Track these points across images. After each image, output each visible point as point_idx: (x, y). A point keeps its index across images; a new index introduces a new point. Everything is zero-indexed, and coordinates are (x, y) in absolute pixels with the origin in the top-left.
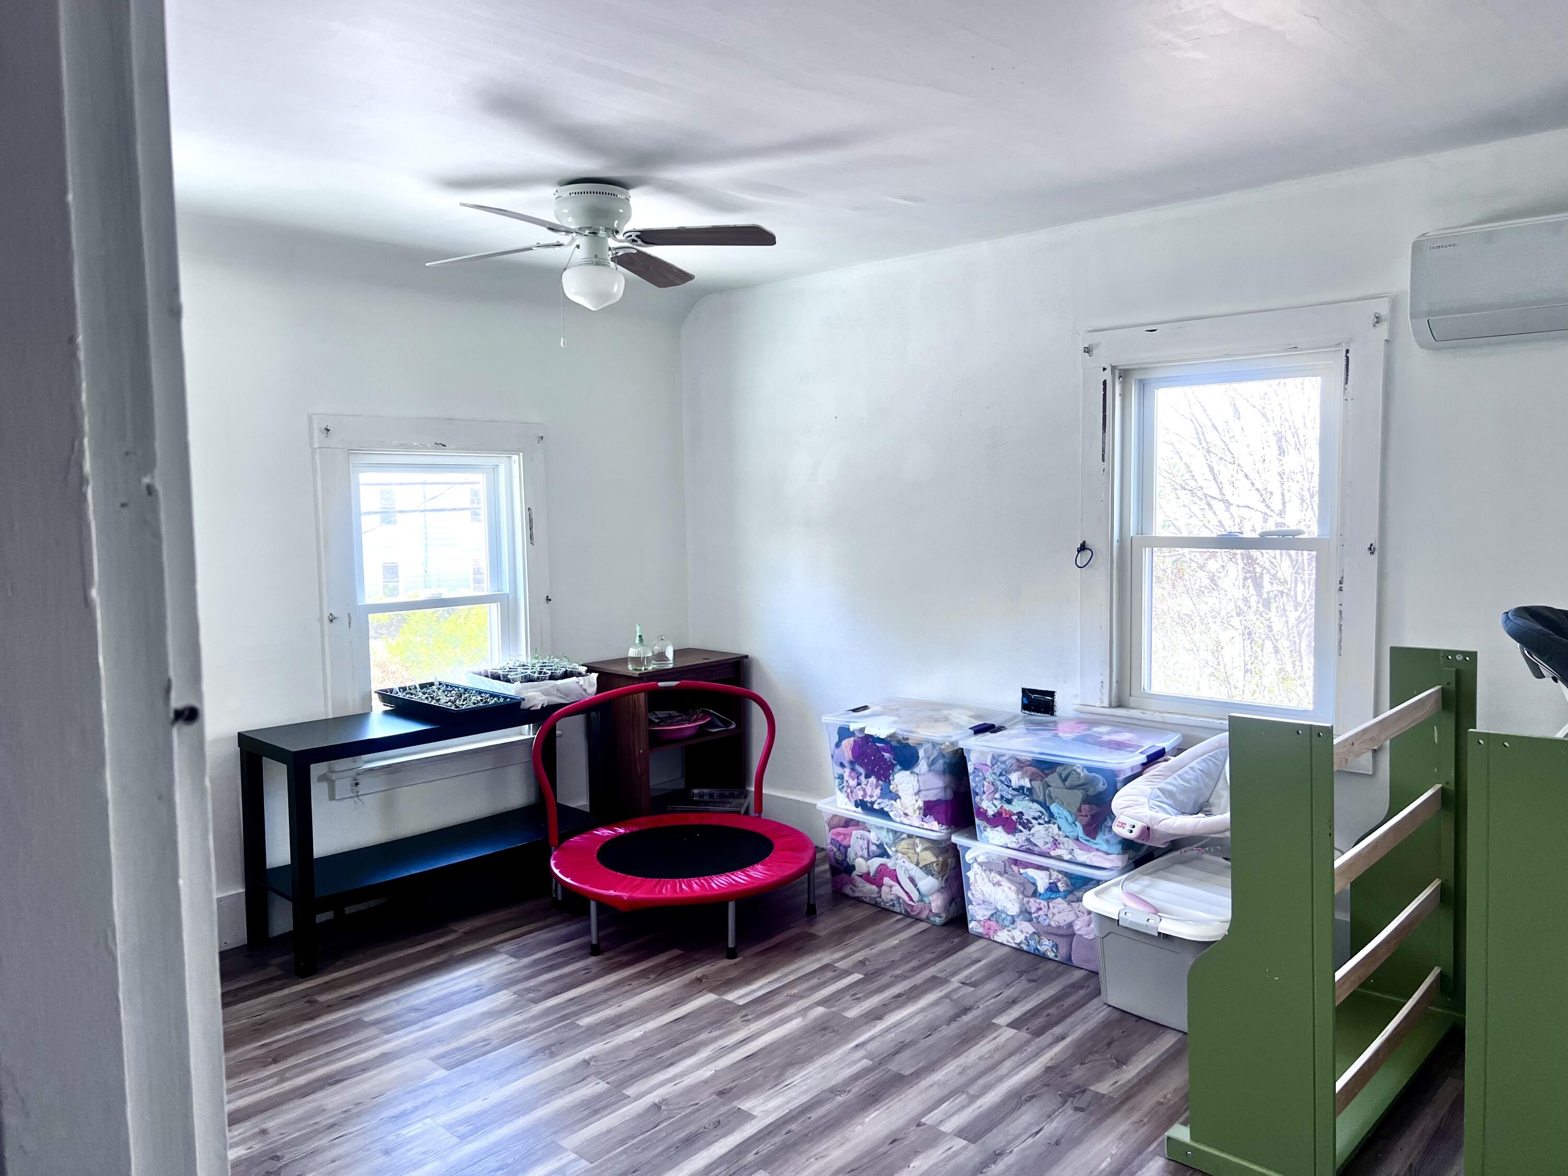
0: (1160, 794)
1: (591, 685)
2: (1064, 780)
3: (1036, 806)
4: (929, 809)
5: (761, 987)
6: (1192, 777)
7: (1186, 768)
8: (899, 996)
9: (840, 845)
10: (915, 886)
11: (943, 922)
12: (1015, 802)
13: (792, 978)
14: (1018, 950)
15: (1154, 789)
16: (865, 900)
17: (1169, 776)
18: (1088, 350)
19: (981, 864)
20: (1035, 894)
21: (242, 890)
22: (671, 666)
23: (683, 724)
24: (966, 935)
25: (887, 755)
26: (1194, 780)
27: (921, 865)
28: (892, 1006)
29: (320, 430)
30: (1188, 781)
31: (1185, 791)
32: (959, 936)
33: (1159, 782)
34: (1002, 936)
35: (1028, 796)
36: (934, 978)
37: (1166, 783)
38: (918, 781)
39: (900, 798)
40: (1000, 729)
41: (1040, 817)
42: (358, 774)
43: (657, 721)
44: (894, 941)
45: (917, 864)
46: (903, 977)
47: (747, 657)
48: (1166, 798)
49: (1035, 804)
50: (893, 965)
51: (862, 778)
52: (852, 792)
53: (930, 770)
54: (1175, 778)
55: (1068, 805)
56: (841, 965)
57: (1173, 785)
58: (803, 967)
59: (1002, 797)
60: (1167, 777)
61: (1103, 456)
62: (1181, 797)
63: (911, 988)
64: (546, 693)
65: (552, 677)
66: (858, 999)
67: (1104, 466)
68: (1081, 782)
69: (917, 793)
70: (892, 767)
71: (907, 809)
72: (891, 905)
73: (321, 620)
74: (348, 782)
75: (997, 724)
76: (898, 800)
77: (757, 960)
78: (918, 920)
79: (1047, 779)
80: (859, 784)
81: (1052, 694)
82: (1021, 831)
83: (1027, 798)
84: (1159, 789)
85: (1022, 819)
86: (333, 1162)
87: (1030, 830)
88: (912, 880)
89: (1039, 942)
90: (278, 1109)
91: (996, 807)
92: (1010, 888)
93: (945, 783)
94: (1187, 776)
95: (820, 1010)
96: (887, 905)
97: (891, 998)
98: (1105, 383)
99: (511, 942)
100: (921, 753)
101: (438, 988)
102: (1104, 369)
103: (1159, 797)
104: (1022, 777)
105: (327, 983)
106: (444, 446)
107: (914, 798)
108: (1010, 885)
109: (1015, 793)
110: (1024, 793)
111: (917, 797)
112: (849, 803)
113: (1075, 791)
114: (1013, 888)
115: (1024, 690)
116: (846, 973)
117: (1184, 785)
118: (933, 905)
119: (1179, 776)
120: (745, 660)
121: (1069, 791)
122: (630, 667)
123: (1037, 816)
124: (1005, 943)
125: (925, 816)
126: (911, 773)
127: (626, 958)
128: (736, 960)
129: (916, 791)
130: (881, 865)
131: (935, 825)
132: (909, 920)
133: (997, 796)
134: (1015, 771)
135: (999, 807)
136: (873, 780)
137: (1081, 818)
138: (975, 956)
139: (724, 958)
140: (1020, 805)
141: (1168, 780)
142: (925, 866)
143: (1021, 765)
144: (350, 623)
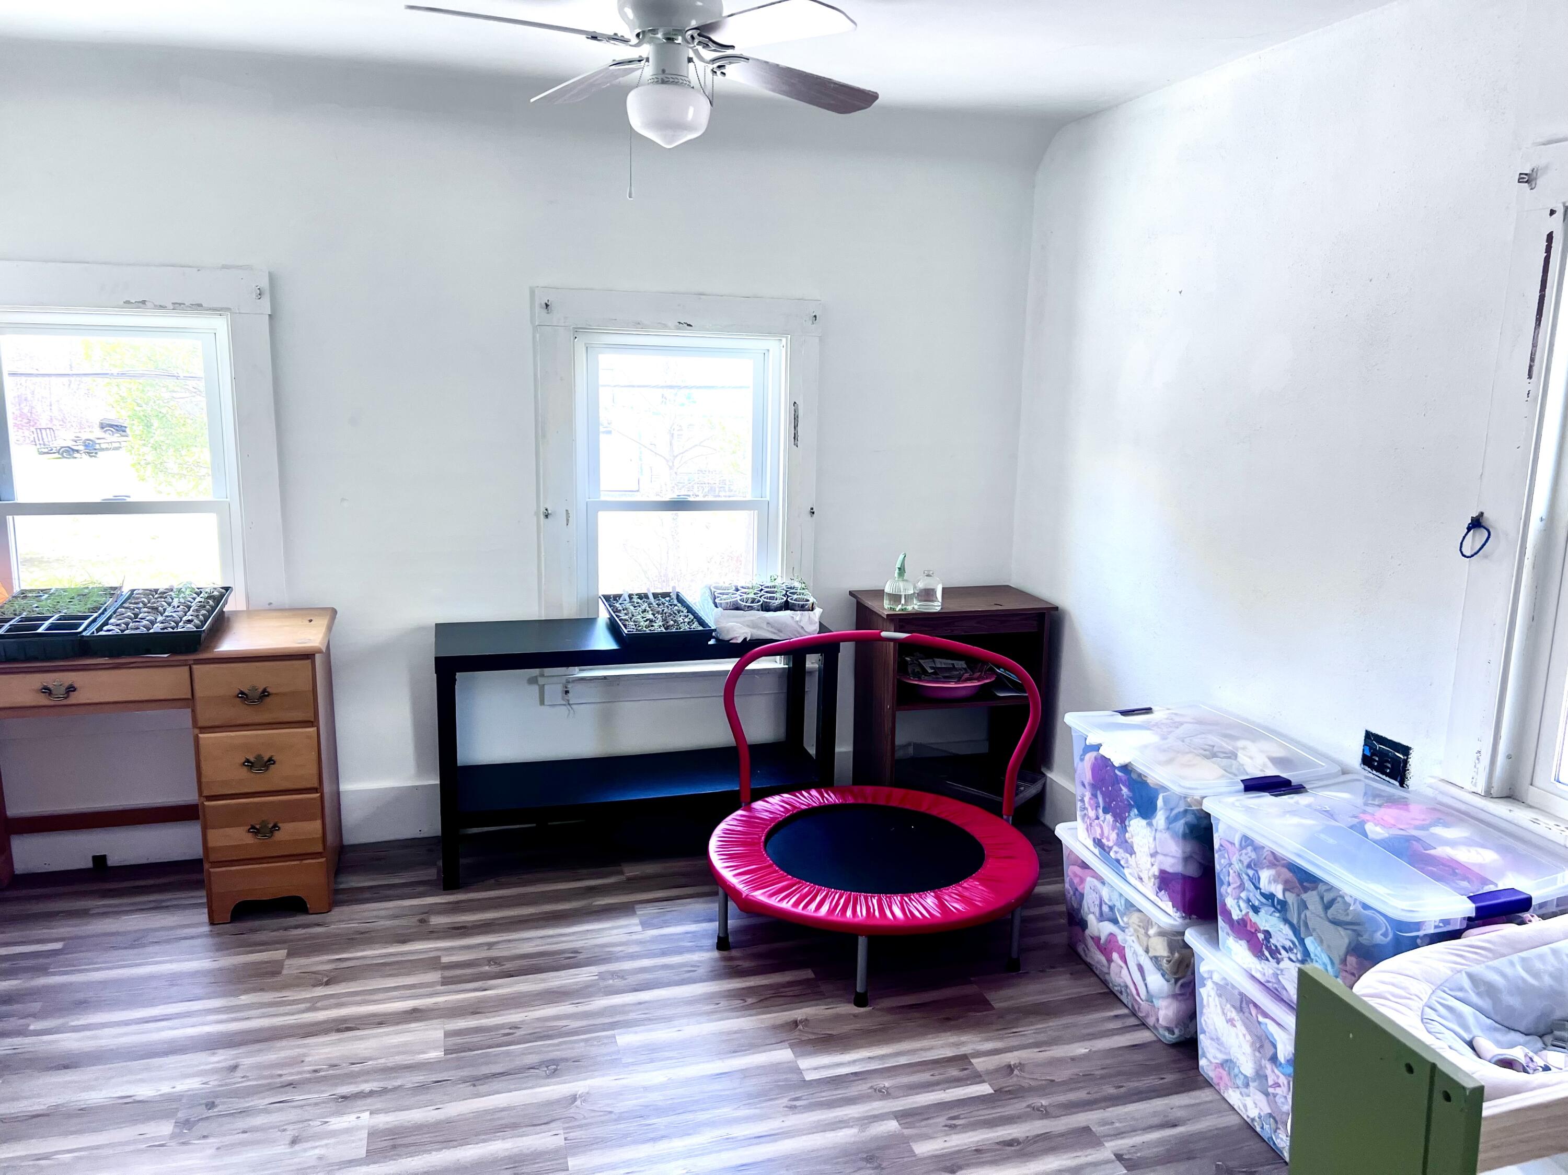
0: (1467, 984)
1: (811, 621)
2: (1327, 907)
3: (1287, 930)
4: (1165, 881)
5: (850, 1063)
6: (1550, 969)
7: (1545, 949)
8: (1010, 1143)
9: (1077, 889)
10: (1144, 979)
11: (1174, 1041)
12: (1262, 912)
13: (903, 1060)
14: (1248, 1126)
15: (1460, 971)
16: (1095, 970)
17: (1503, 955)
18: (1527, 179)
19: (1216, 984)
20: (1274, 1059)
21: (437, 782)
22: (938, 609)
23: (949, 682)
24: (1192, 1073)
25: (1125, 790)
26: (1551, 975)
27: (1150, 954)
28: (987, 1157)
29: (541, 307)
30: (1536, 975)
31: (1521, 989)
32: (1180, 1071)
33: (1478, 962)
34: (1234, 1097)
35: (1279, 911)
36: (1087, 1130)
37: (1488, 967)
38: (1155, 839)
39: (1135, 853)
40: (1299, 789)
41: (1291, 950)
42: (568, 682)
43: (930, 671)
44: (1080, 1049)
45: (1147, 951)
46: (1044, 1113)
47: (1056, 608)
48: (1479, 994)
49: (1287, 926)
50: (1050, 1086)
51: (1100, 811)
52: (1091, 824)
53: (1168, 829)
54: (1512, 964)
55: (1329, 947)
56: (979, 1064)
57: (1503, 975)
58: (930, 1048)
59: (1249, 901)
60: (1498, 955)
61: (1531, 367)
62: (1513, 1001)
63: (1038, 1136)
64: (754, 626)
65: (766, 608)
66: (955, 1126)
67: (1530, 387)
68: (1348, 919)
69: (1152, 855)
70: (1129, 808)
71: (1141, 871)
72: (1118, 991)
73: (537, 514)
74: (559, 688)
75: (1295, 781)
76: (1133, 856)
77: (888, 1018)
78: (1143, 1025)
79: (1304, 896)
80: (1097, 818)
81: (1406, 750)
82: (1267, 960)
83: (1277, 915)
84: (1470, 976)
85: (1269, 942)
86: (244, 1132)
87: (1278, 963)
88: (1141, 968)
89: (1275, 1131)
90: (271, 1044)
91: (1241, 911)
92: (1244, 1035)
93: (1184, 852)
94: (1538, 965)
95: (892, 1125)
96: (1116, 988)
97: (998, 1143)
98: (1550, 237)
99: (657, 904)
100: (1160, 803)
101: (539, 942)
102: (1552, 212)
103: (1461, 989)
104: (1275, 881)
105: (457, 902)
106: (690, 325)
107: (1149, 859)
108: (1245, 1031)
109: (1264, 900)
110: (1273, 906)
111: (1153, 859)
112: (1088, 839)
113: (1340, 928)
114: (1248, 1037)
115: (1369, 736)
116: (977, 1078)
117: (1523, 979)
118: (1162, 1014)
119: (1523, 960)
120: (1053, 612)
121: (1332, 926)
122: (887, 604)
123: (1287, 947)
124: (1236, 1107)
125: (1161, 890)
126: (1147, 824)
127: (746, 964)
128: (862, 1010)
129: (1152, 851)
130: (1111, 934)
131: (1168, 906)
132: (1132, 1021)
133: (1243, 895)
134: (1268, 867)
135: (1244, 912)
136: (1109, 817)
137: (1345, 974)
138: (1180, 1114)
139: (849, 1002)
140: (1266, 921)
141: (1496, 963)
142: (1156, 958)
143: (1276, 861)
144: (568, 520)
